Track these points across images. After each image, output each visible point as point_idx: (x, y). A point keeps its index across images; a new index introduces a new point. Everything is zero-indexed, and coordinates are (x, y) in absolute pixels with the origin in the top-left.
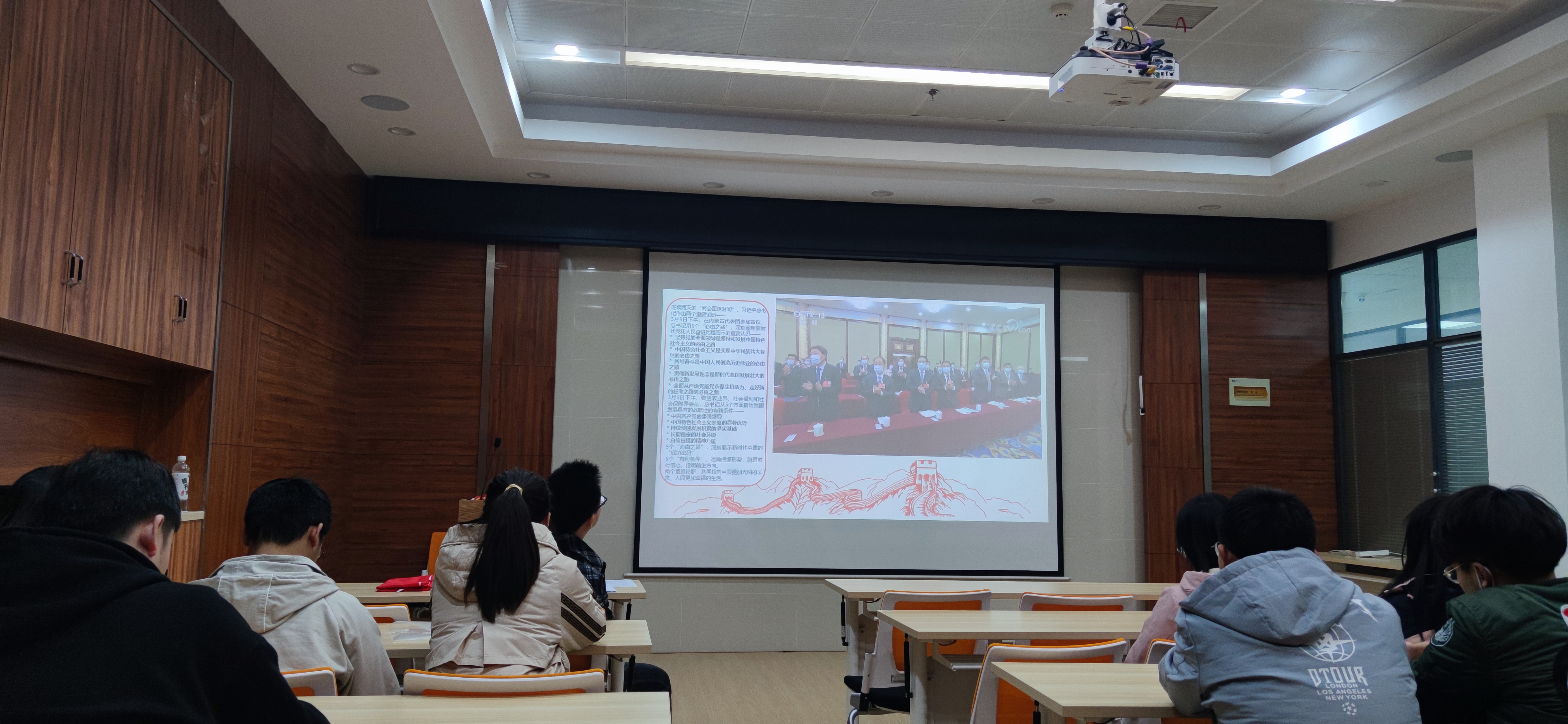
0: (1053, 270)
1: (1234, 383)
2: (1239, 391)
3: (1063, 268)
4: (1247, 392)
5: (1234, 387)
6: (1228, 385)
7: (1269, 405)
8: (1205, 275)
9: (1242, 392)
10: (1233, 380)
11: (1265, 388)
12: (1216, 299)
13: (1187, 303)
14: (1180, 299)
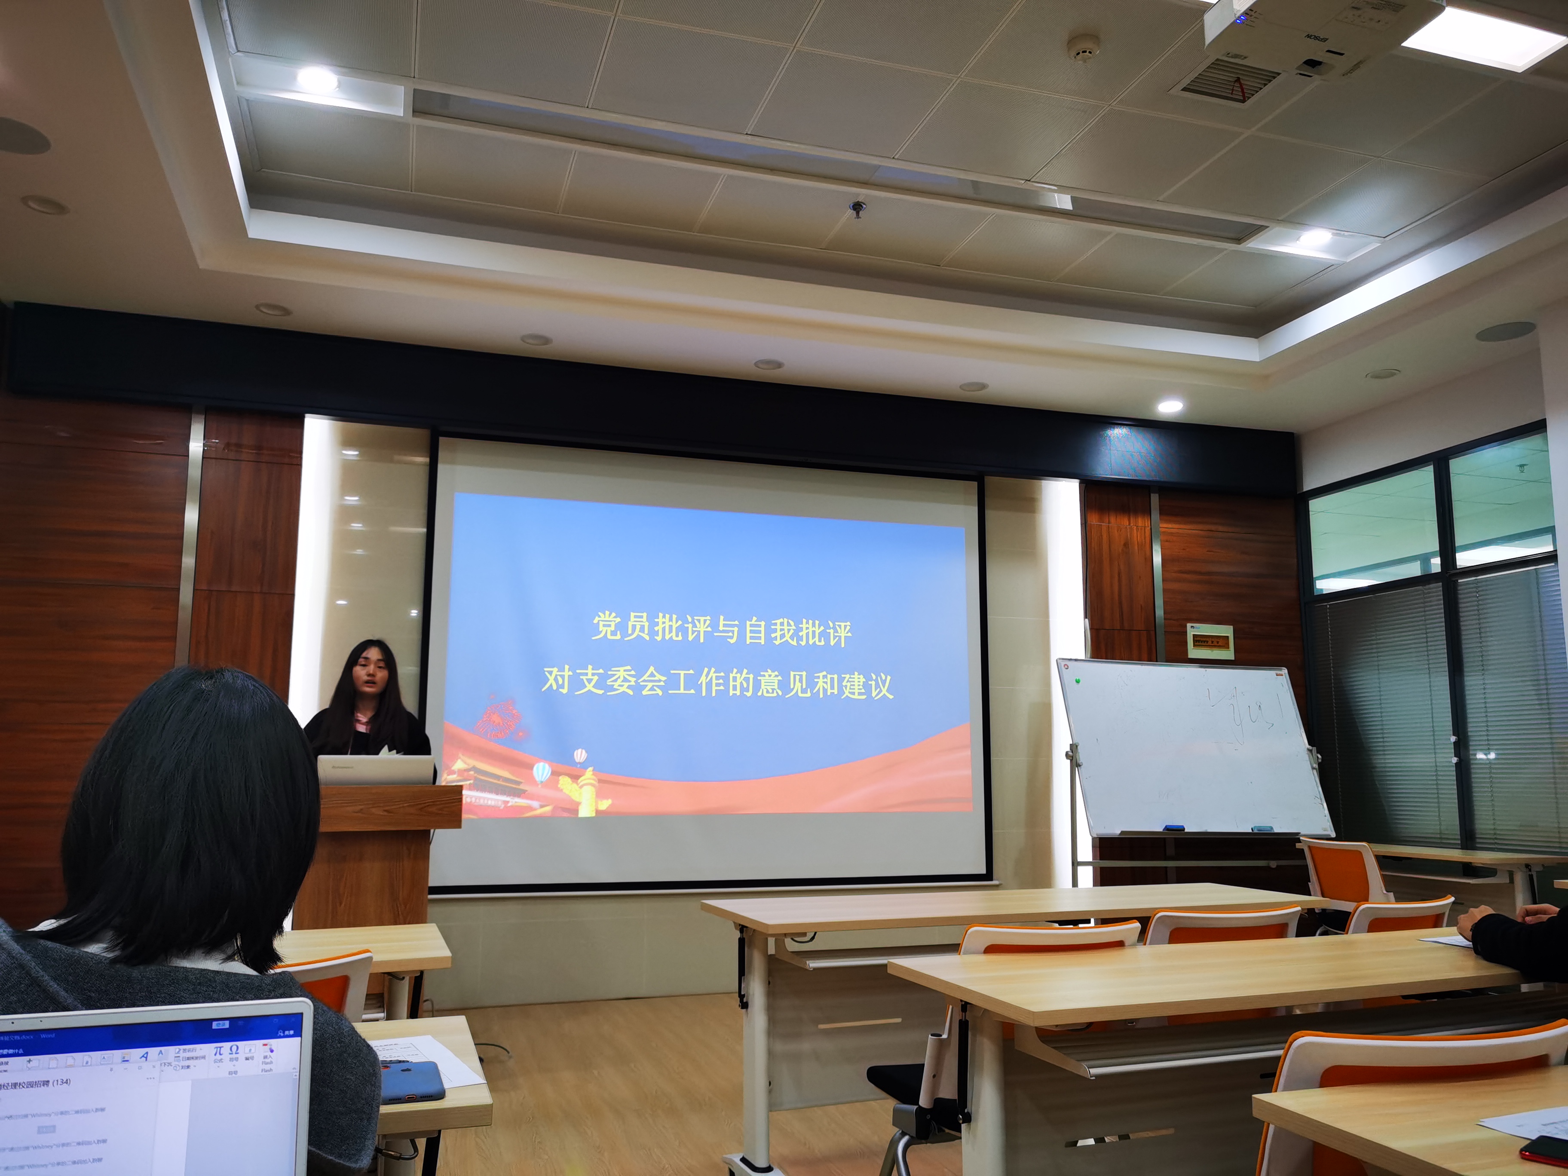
0: (976, 484)
1: (1194, 630)
2: (1200, 641)
3: (990, 481)
4: (1207, 642)
5: (1194, 635)
6: (1186, 632)
7: (1233, 658)
8: (1157, 495)
9: (1202, 642)
10: (1192, 627)
11: (1228, 637)
12: (1170, 526)
13: (1137, 529)
14: (1129, 525)
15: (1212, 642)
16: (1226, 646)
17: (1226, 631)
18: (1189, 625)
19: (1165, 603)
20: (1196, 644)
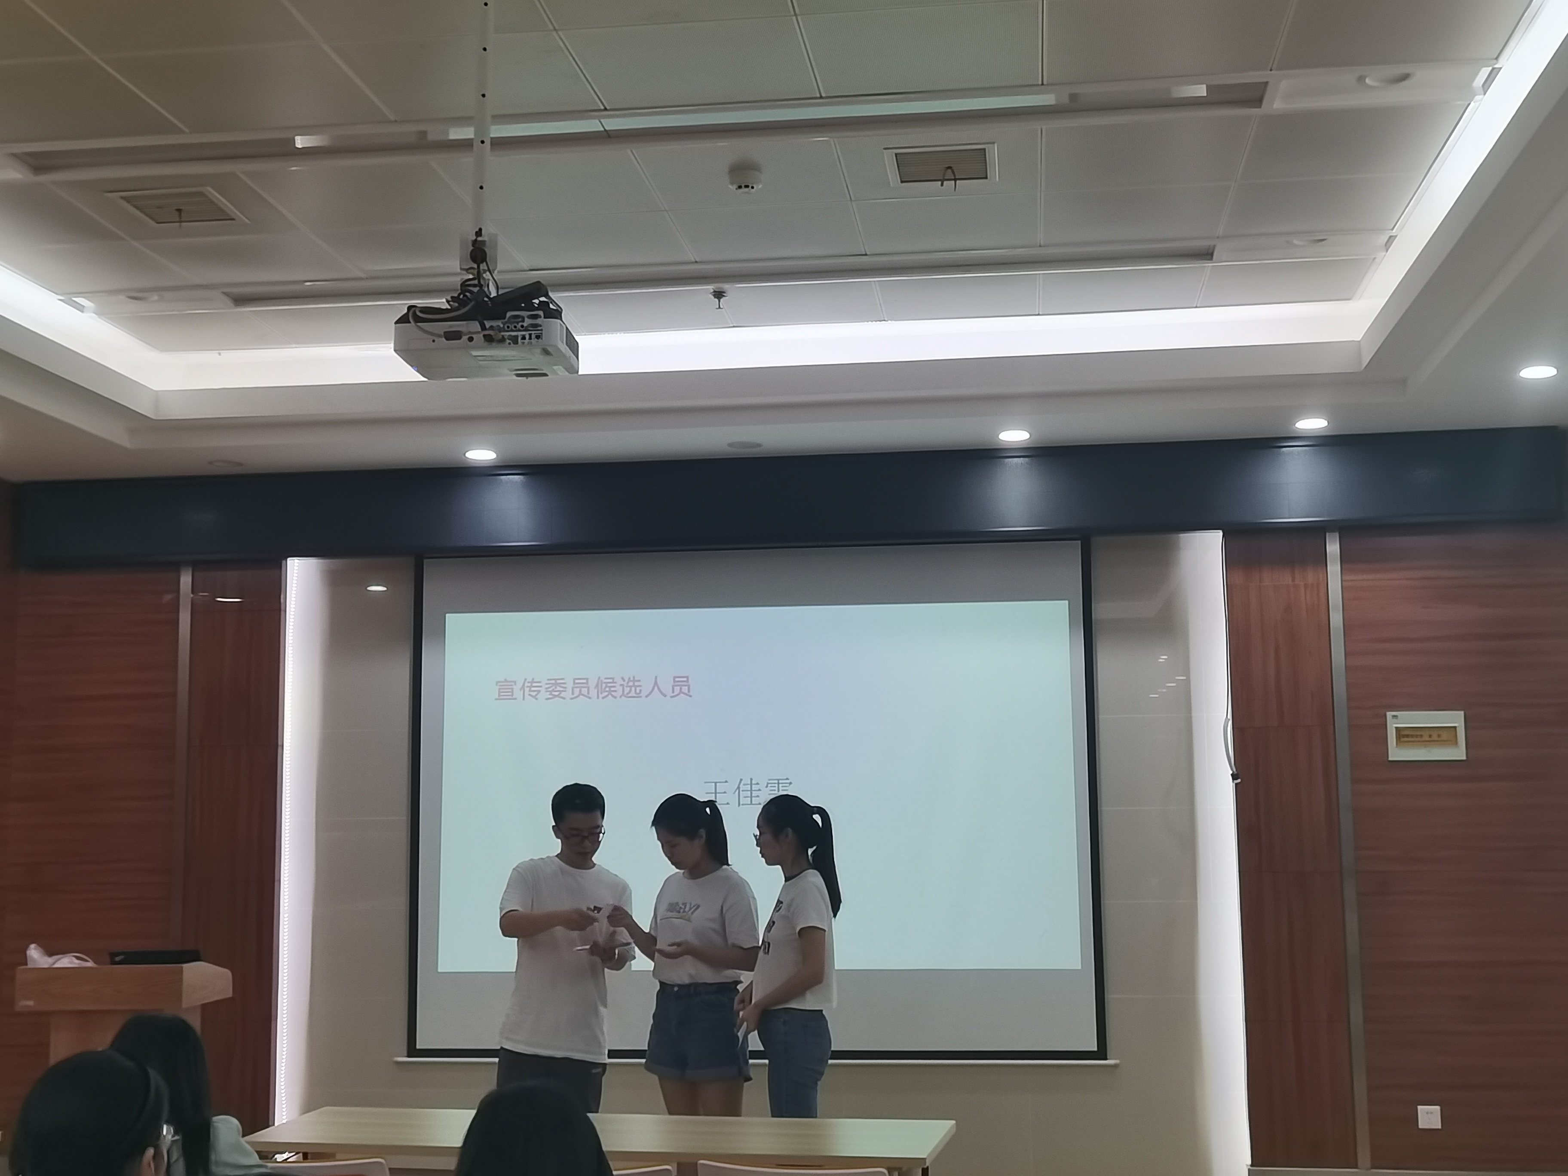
1: (1397, 720)
2: (1407, 733)
3: (1098, 541)
4: (1421, 736)
5: (1396, 726)
6: (1386, 725)
7: (1464, 758)
8: (1337, 535)
9: (1412, 736)
10: (1394, 717)
11: (1455, 727)
12: (1360, 577)
13: (1306, 586)
14: (1293, 580)
15: (1430, 736)
16: (1454, 742)
17: (1455, 719)
18: (1389, 714)
19: (1349, 685)
20: (1403, 739)
